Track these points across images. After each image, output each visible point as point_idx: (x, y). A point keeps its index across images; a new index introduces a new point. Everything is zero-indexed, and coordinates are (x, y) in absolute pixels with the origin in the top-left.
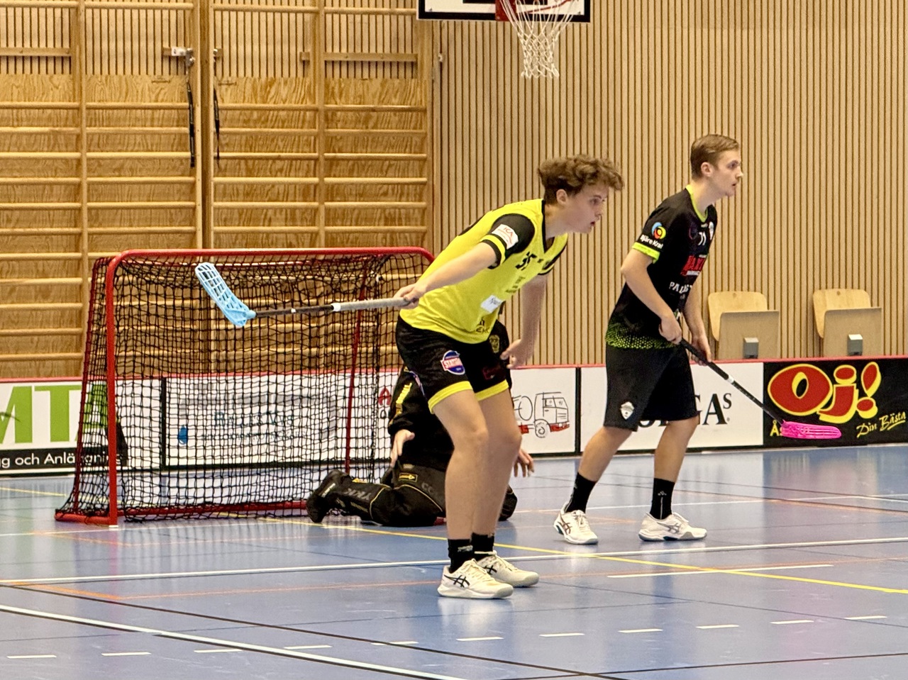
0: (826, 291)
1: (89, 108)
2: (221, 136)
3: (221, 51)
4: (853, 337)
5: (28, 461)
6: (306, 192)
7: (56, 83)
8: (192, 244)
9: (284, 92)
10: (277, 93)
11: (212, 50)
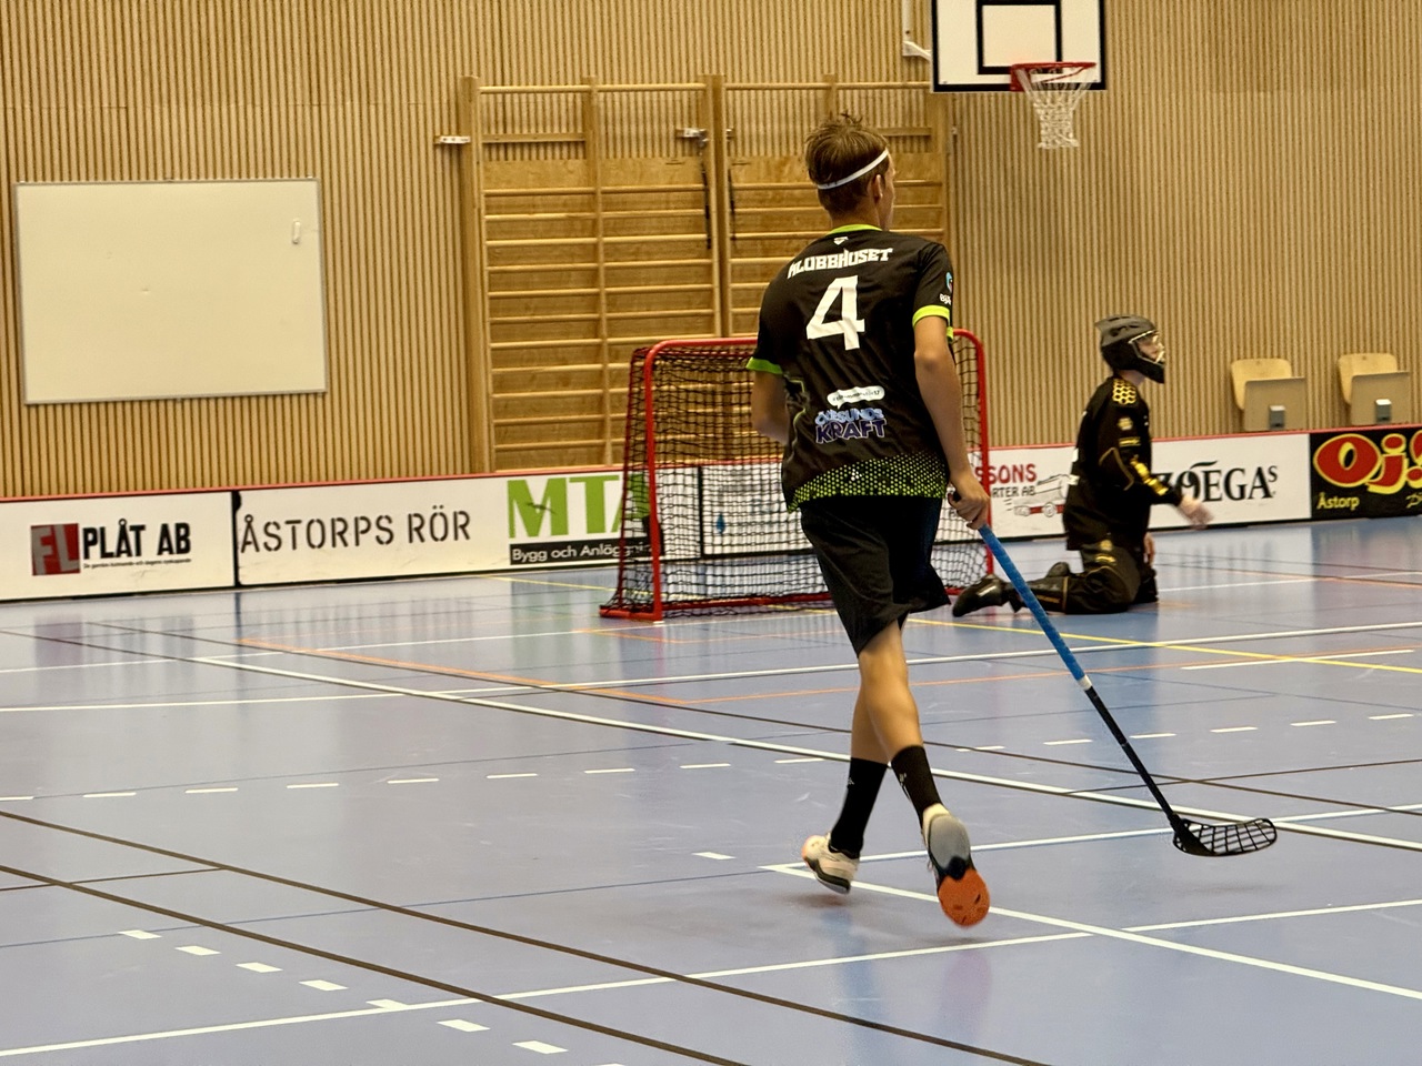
0: (1352, 356)
1: (604, 192)
2: (737, 217)
3: (734, 130)
4: (1381, 402)
5: (566, 553)
7: (571, 168)
10: (791, 168)
11: (726, 130)
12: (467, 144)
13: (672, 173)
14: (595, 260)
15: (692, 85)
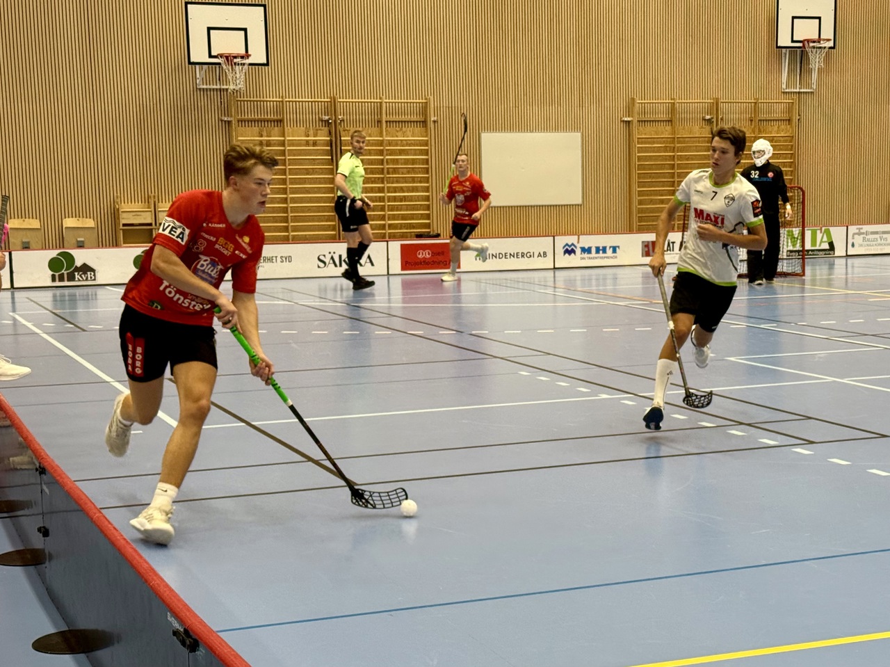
12: (632, 121)
13: (701, 131)
14: (674, 161)
15: (709, 101)
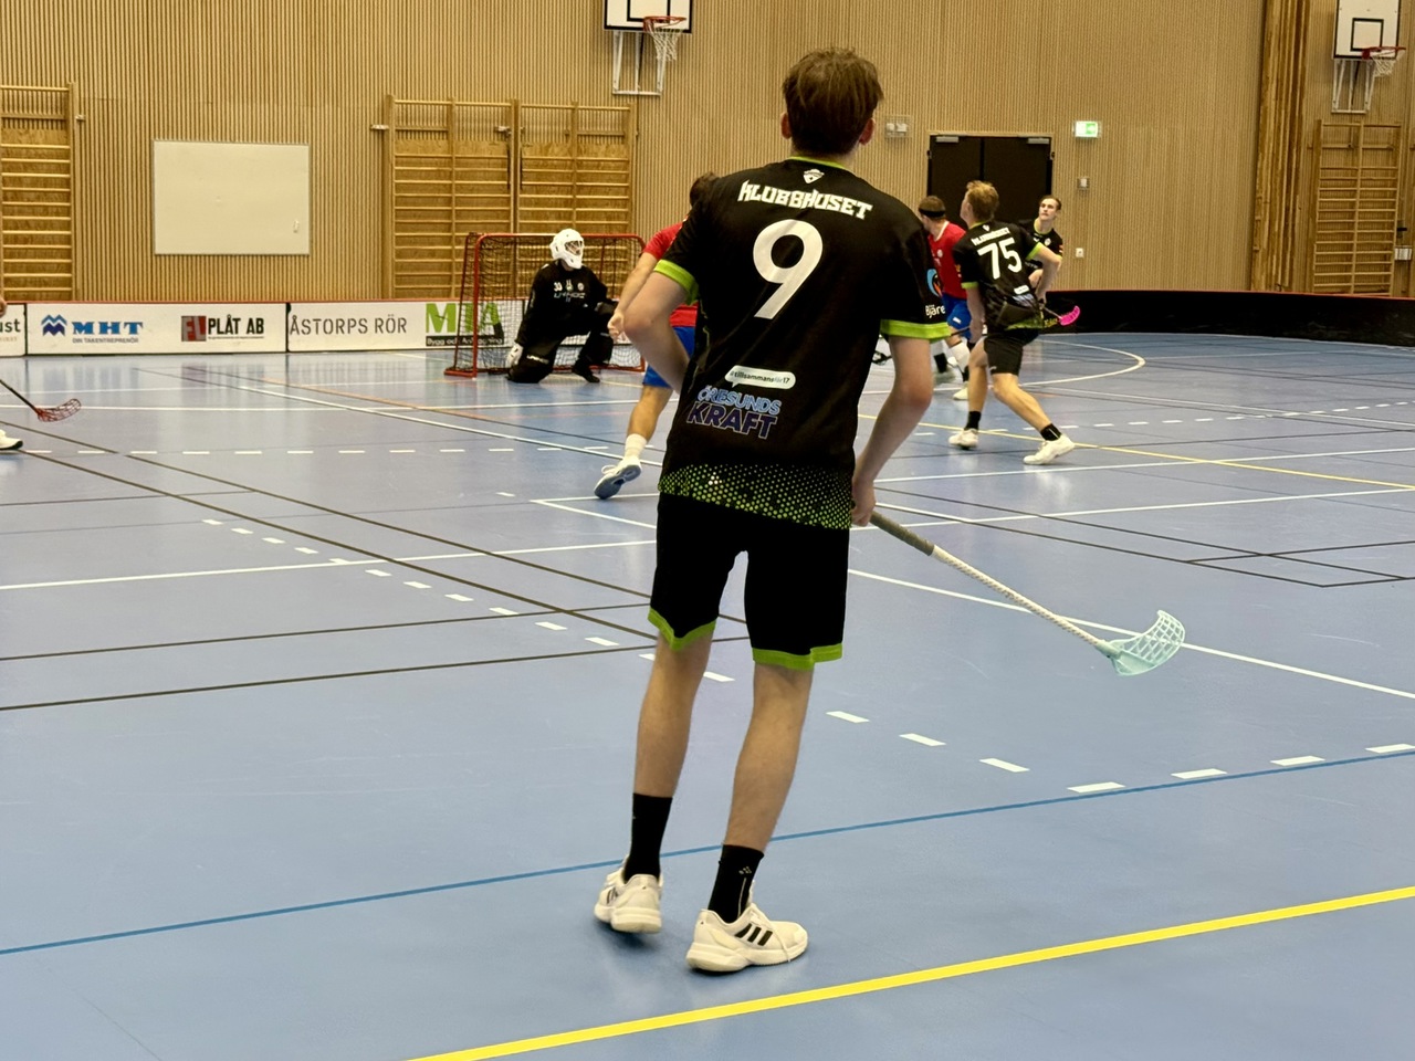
1: (456, 158)
2: (523, 174)
3: (525, 129)
6: (567, 203)
7: (440, 144)
8: (508, 230)
9: (556, 150)
10: (553, 151)
11: (520, 128)
12: (387, 130)
13: (492, 149)
14: (450, 192)
15: (504, 104)
